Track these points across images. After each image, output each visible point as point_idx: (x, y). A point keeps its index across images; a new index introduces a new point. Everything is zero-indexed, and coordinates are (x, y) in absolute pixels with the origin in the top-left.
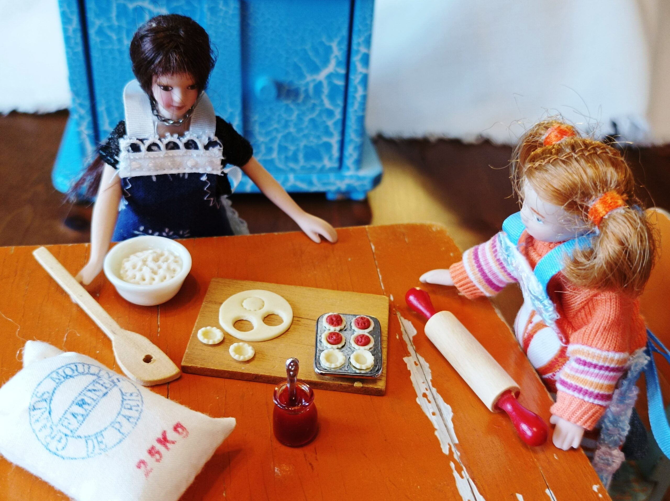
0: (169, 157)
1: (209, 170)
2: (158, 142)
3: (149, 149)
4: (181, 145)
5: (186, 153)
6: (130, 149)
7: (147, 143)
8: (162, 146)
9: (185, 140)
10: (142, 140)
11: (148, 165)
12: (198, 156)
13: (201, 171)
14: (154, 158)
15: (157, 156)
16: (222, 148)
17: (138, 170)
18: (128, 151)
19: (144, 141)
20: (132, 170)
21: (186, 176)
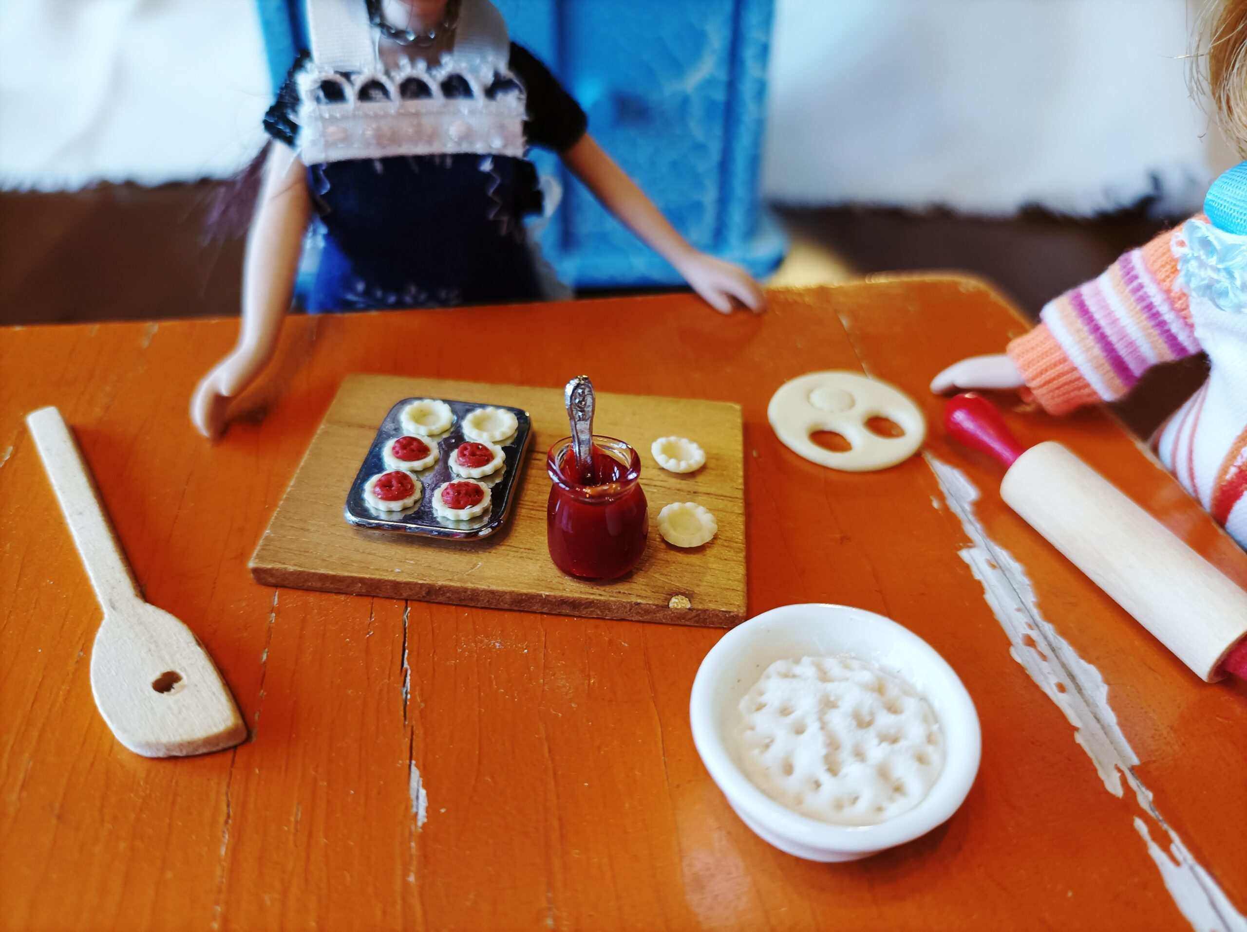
0: (408, 115)
1: (497, 145)
2: (383, 79)
3: (364, 94)
4: (434, 87)
5: (445, 106)
6: (321, 94)
7: (359, 81)
8: (393, 89)
9: (441, 74)
10: (347, 75)
11: (363, 134)
12: (472, 112)
13: (479, 148)
14: (376, 117)
15: (382, 113)
16: (524, 96)
17: (340, 145)
18: (318, 99)
19: (353, 77)
20: (328, 145)
21: (449, 162)
